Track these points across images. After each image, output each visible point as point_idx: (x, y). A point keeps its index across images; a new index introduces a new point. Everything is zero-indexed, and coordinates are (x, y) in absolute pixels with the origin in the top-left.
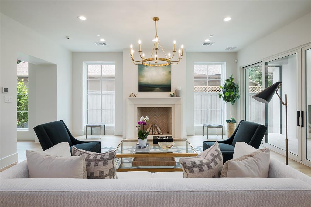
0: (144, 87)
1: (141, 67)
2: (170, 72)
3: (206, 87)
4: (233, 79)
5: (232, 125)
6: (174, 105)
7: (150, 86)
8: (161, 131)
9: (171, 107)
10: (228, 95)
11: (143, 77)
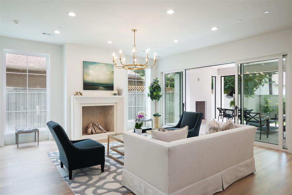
0: (88, 86)
1: (86, 64)
2: (113, 72)
3: (134, 86)
4: (158, 81)
5: (158, 118)
6: (117, 103)
7: (95, 85)
8: (104, 129)
9: (113, 106)
10: (156, 94)
11: (88, 75)
